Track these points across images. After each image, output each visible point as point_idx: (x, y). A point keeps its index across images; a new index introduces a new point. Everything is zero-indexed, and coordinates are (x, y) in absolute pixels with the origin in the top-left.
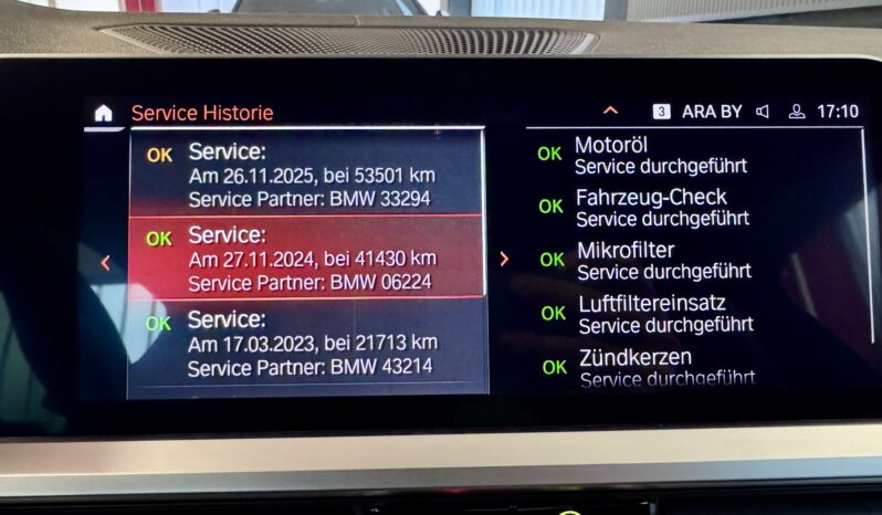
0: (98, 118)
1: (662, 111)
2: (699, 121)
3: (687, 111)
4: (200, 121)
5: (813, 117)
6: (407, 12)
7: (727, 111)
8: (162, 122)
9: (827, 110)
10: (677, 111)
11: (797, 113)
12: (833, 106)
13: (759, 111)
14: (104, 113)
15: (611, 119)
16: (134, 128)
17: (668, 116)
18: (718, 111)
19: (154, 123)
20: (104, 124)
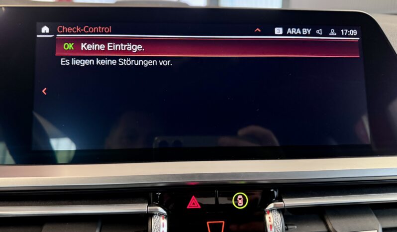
0: (43, 31)
1: (279, 31)
2: (294, 35)
3: (289, 31)
7: (305, 31)
9: (345, 32)
10: (285, 31)
11: (333, 33)
12: (347, 30)
13: (318, 32)
14: (45, 29)
16: (58, 35)
17: (281, 33)
18: (302, 31)
20: (45, 34)
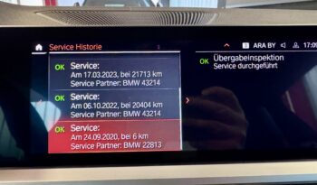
0: (37, 49)
1: (246, 45)
2: (260, 49)
3: (255, 45)
4: (75, 50)
5: (302, 47)
6: (148, 5)
7: (270, 45)
8: (60, 50)
9: (307, 45)
10: (251, 46)
11: (296, 46)
12: (309, 43)
13: (282, 45)
14: (39, 47)
15: (227, 48)
16: (50, 53)
17: (248, 47)
18: (267, 45)
19: (58, 51)
20: (39, 51)
